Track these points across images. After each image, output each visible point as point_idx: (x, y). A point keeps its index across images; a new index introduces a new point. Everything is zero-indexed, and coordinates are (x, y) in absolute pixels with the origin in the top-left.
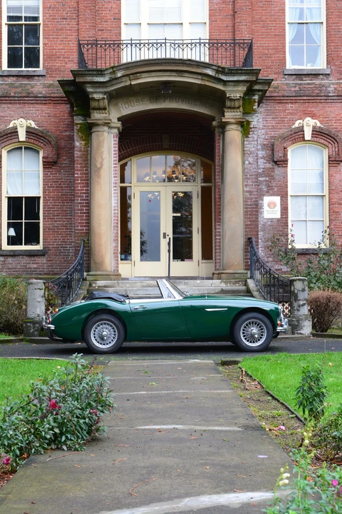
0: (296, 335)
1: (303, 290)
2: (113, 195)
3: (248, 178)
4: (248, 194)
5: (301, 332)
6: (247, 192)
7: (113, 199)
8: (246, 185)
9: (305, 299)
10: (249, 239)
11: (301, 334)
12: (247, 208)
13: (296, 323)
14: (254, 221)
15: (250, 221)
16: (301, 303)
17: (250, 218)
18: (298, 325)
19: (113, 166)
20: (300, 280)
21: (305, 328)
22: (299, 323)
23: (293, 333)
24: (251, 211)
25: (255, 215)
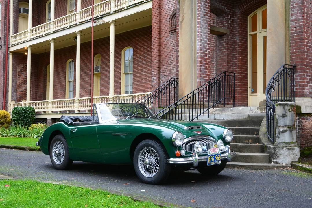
0: (272, 164)
1: (284, 116)
2: (197, 41)
3: (294, 8)
4: (293, 23)
5: (278, 161)
6: (292, 21)
7: (197, 44)
8: (292, 15)
9: (286, 126)
10: (295, 67)
11: (277, 163)
12: (293, 37)
13: (273, 151)
14: (299, 49)
15: (296, 49)
16: (281, 129)
17: (295, 46)
18: (274, 153)
19: (197, 18)
20: (280, 105)
21: (281, 157)
22: (275, 151)
23: (270, 162)
24: (296, 39)
25: (300, 42)
